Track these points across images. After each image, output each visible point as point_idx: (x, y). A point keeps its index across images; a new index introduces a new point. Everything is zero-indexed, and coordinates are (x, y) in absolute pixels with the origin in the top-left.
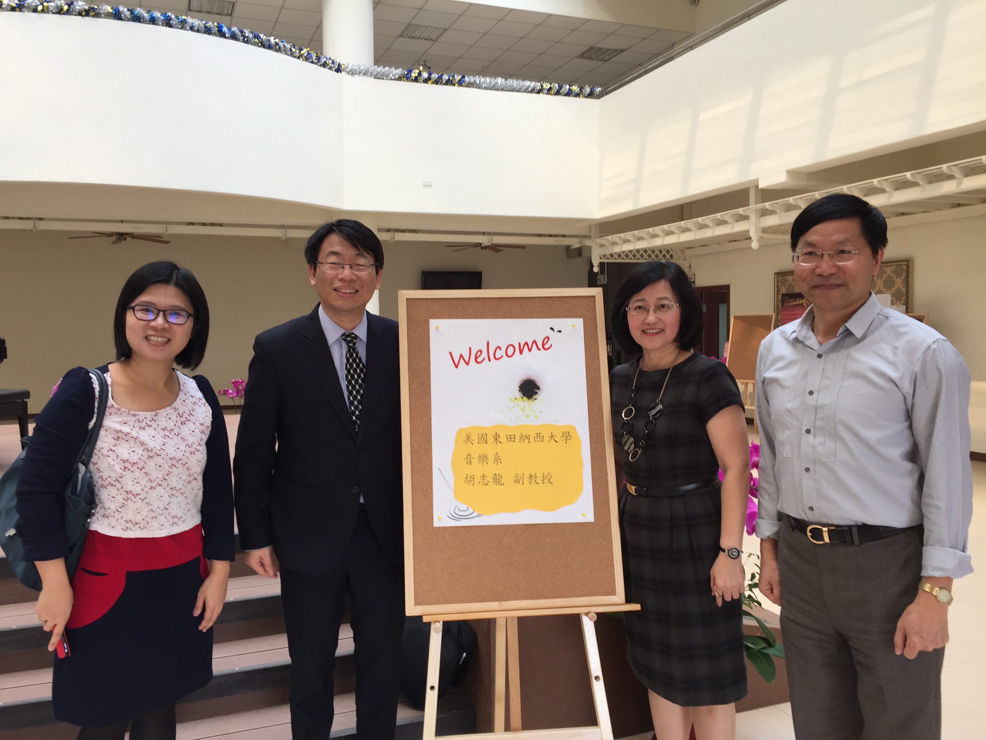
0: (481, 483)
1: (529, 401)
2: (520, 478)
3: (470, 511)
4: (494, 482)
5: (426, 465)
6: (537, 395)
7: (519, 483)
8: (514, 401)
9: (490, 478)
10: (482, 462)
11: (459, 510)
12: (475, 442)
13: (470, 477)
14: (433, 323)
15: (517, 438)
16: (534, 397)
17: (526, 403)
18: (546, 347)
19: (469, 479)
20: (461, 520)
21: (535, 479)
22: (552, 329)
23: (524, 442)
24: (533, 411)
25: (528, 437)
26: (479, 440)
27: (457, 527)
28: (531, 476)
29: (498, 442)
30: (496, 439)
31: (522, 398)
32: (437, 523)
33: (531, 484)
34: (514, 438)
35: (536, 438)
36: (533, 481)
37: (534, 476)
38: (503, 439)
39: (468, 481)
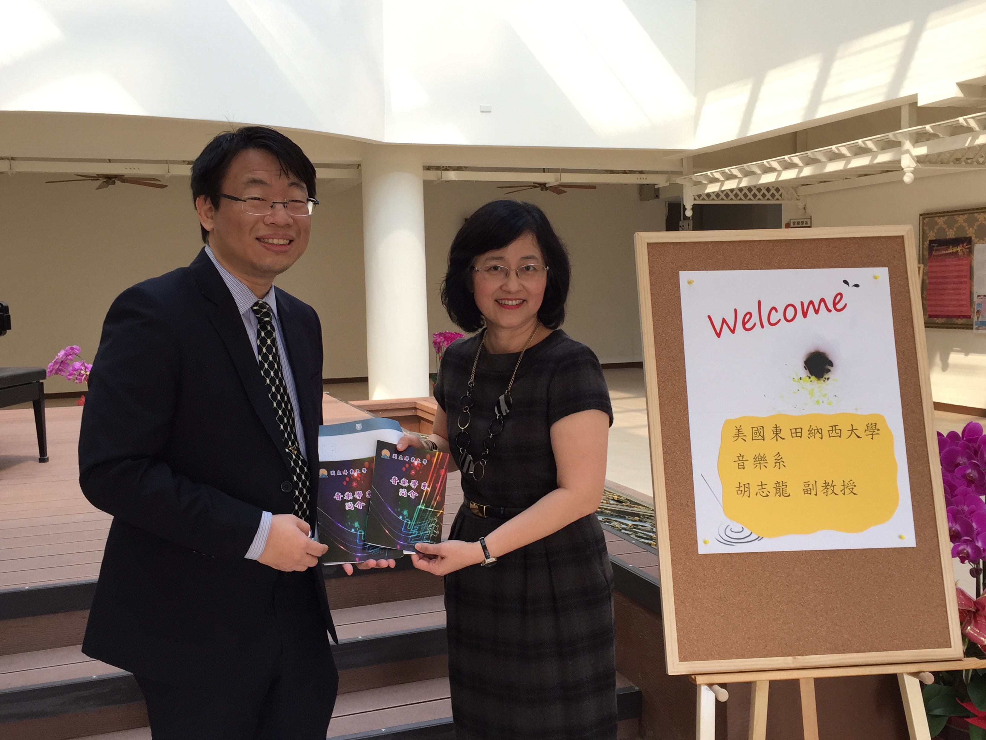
0: (758, 493)
1: (819, 382)
2: (811, 487)
3: (746, 532)
4: (776, 493)
5: (684, 470)
6: (830, 373)
7: (810, 494)
8: (798, 381)
9: (770, 487)
10: (759, 465)
11: (731, 530)
12: (749, 438)
13: (743, 486)
14: (684, 276)
15: (805, 433)
16: (826, 376)
17: (814, 384)
18: (839, 307)
19: (742, 489)
20: (734, 544)
21: (832, 488)
22: (846, 282)
23: (815, 437)
24: (825, 395)
25: (820, 431)
26: (754, 436)
27: (730, 554)
28: (826, 484)
29: (778, 438)
30: (777, 434)
31: (810, 378)
32: (702, 550)
33: (827, 495)
34: (801, 432)
35: (830, 432)
36: (830, 491)
37: (830, 484)
38: (785, 433)
39: (742, 491)
